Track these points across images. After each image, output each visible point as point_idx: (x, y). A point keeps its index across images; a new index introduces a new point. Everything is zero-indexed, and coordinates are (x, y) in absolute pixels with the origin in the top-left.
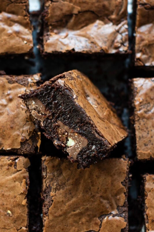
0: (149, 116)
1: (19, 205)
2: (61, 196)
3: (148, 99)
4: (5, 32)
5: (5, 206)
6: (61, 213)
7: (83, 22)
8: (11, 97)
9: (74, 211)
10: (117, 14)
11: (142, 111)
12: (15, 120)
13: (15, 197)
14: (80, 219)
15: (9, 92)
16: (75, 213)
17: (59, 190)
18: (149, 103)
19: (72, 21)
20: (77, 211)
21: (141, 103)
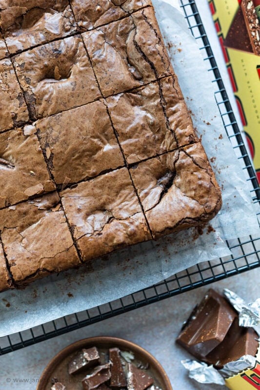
0: (103, 59)
1: (38, 164)
2: (58, 148)
3: (98, 46)
5: (27, 169)
6: (63, 162)
9: (74, 156)
10: (60, 2)
12: (2, 102)
13: (32, 158)
14: (81, 161)
17: (55, 143)
18: (100, 49)
20: (77, 155)
21: (93, 51)
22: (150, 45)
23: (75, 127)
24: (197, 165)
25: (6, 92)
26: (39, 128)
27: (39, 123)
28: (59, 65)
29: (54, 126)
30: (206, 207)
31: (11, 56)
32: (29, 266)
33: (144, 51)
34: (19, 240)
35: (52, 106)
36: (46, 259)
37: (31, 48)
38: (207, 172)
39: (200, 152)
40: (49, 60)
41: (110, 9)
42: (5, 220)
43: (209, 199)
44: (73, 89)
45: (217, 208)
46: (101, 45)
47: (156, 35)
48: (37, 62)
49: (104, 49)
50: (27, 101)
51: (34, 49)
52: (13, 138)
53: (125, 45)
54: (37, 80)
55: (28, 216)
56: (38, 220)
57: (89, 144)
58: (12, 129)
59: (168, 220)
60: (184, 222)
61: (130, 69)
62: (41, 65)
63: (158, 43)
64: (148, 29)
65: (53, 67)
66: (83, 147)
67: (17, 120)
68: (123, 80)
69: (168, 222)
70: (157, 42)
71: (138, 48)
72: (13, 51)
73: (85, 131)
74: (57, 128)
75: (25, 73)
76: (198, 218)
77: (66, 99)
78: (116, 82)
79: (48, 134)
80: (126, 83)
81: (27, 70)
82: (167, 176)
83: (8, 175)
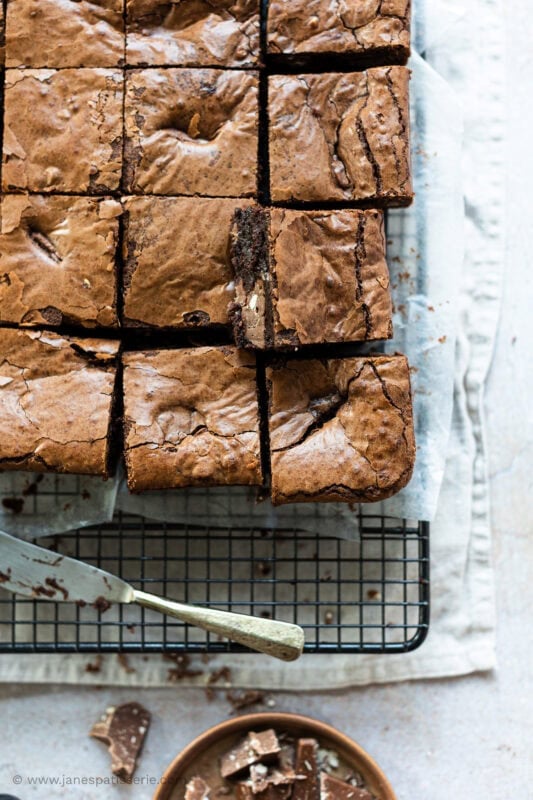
0: (291, 133)
1: (102, 271)
2: (150, 256)
3: (290, 107)
4: (82, 32)
5: (81, 273)
6: (149, 283)
7: (189, 16)
8: (76, 105)
9: (171, 280)
10: (243, 4)
11: (279, 126)
12: (82, 141)
13: (97, 259)
14: (180, 293)
15: (74, 98)
16: (172, 282)
17: (148, 246)
18: (292, 113)
19: (171, 15)
20: (176, 281)
21: (278, 113)
22: (383, 133)
23: (191, 231)
24: (389, 398)
25: (96, 127)
26: (130, 210)
27: (132, 201)
28: (203, 113)
29: (156, 215)
30: (381, 477)
31: (126, 68)
32: (17, 442)
33: (369, 141)
34: (20, 391)
35: (165, 180)
36: (50, 442)
37: (166, 67)
38: (401, 415)
39: (401, 376)
40: (189, 99)
41: (334, 30)
42: (11, 349)
43: (389, 464)
44: (212, 164)
45: (399, 484)
46: (297, 108)
47: (400, 118)
48: (167, 93)
49: (299, 116)
50: (127, 155)
51: (172, 71)
52: (78, 211)
53: (339, 120)
54: (156, 125)
55: (53, 359)
56: (65, 372)
57: (204, 268)
58: (83, 194)
59: (307, 479)
60: (333, 491)
61: (333, 164)
62: (172, 102)
63: (400, 134)
64: (389, 103)
65: (192, 113)
66: (193, 271)
67: (97, 182)
68: (314, 180)
69: (307, 482)
70: (398, 132)
71: (362, 134)
72: (133, 61)
73: (206, 244)
74: (159, 221)
75: (139, 106)
76: (360, 490)
77: (195, 175)
78: (300, 179)
79: (140, 225)
80: (317, 188)
81: (145, 101)
82: (330, 399)
83: (46, 270)
